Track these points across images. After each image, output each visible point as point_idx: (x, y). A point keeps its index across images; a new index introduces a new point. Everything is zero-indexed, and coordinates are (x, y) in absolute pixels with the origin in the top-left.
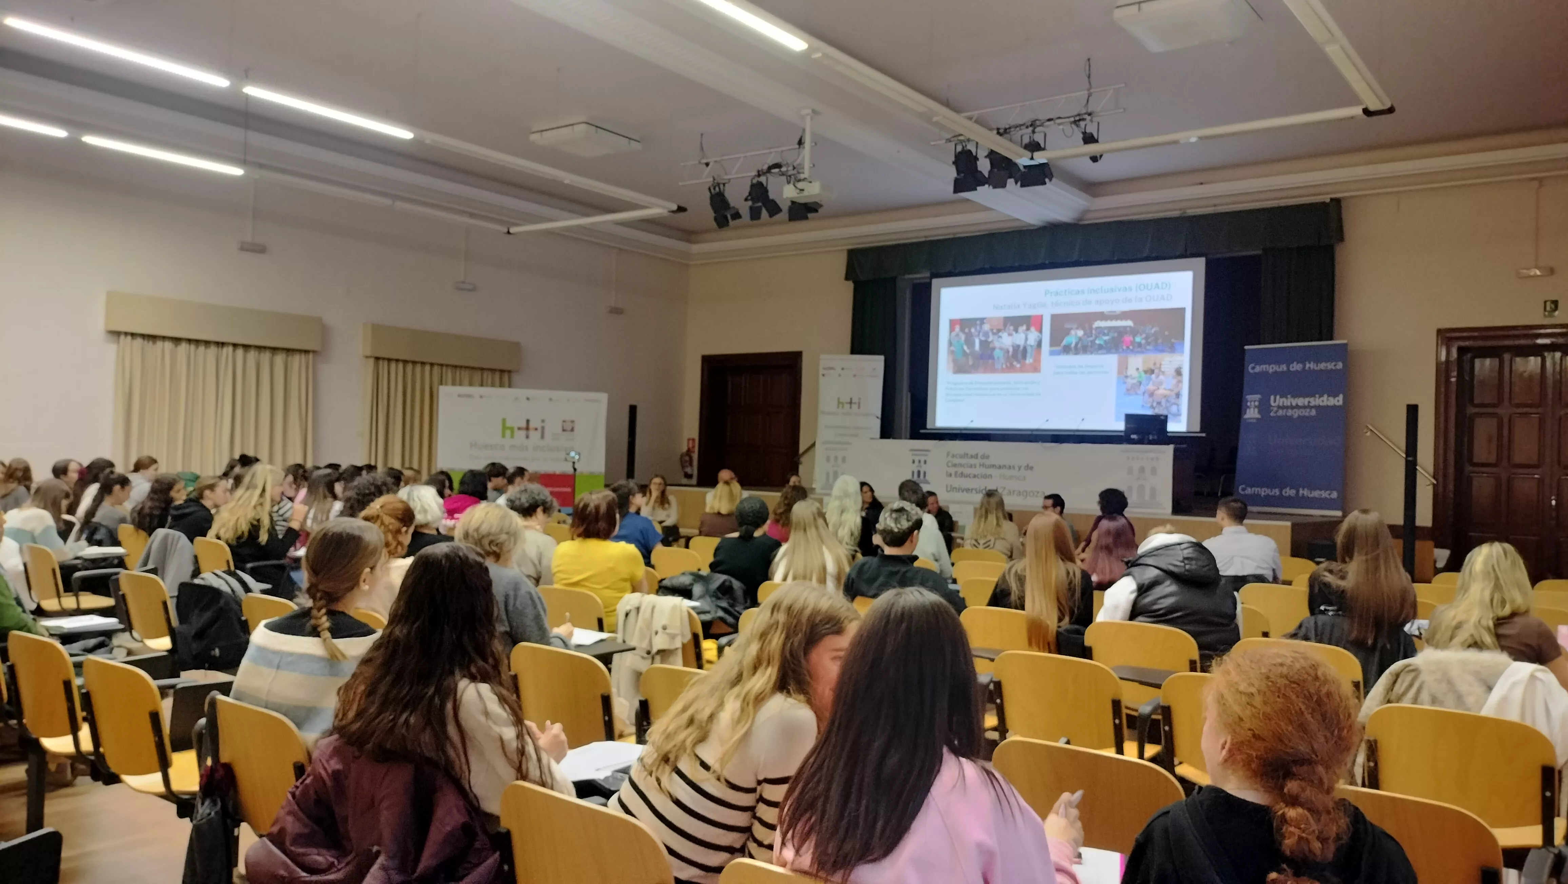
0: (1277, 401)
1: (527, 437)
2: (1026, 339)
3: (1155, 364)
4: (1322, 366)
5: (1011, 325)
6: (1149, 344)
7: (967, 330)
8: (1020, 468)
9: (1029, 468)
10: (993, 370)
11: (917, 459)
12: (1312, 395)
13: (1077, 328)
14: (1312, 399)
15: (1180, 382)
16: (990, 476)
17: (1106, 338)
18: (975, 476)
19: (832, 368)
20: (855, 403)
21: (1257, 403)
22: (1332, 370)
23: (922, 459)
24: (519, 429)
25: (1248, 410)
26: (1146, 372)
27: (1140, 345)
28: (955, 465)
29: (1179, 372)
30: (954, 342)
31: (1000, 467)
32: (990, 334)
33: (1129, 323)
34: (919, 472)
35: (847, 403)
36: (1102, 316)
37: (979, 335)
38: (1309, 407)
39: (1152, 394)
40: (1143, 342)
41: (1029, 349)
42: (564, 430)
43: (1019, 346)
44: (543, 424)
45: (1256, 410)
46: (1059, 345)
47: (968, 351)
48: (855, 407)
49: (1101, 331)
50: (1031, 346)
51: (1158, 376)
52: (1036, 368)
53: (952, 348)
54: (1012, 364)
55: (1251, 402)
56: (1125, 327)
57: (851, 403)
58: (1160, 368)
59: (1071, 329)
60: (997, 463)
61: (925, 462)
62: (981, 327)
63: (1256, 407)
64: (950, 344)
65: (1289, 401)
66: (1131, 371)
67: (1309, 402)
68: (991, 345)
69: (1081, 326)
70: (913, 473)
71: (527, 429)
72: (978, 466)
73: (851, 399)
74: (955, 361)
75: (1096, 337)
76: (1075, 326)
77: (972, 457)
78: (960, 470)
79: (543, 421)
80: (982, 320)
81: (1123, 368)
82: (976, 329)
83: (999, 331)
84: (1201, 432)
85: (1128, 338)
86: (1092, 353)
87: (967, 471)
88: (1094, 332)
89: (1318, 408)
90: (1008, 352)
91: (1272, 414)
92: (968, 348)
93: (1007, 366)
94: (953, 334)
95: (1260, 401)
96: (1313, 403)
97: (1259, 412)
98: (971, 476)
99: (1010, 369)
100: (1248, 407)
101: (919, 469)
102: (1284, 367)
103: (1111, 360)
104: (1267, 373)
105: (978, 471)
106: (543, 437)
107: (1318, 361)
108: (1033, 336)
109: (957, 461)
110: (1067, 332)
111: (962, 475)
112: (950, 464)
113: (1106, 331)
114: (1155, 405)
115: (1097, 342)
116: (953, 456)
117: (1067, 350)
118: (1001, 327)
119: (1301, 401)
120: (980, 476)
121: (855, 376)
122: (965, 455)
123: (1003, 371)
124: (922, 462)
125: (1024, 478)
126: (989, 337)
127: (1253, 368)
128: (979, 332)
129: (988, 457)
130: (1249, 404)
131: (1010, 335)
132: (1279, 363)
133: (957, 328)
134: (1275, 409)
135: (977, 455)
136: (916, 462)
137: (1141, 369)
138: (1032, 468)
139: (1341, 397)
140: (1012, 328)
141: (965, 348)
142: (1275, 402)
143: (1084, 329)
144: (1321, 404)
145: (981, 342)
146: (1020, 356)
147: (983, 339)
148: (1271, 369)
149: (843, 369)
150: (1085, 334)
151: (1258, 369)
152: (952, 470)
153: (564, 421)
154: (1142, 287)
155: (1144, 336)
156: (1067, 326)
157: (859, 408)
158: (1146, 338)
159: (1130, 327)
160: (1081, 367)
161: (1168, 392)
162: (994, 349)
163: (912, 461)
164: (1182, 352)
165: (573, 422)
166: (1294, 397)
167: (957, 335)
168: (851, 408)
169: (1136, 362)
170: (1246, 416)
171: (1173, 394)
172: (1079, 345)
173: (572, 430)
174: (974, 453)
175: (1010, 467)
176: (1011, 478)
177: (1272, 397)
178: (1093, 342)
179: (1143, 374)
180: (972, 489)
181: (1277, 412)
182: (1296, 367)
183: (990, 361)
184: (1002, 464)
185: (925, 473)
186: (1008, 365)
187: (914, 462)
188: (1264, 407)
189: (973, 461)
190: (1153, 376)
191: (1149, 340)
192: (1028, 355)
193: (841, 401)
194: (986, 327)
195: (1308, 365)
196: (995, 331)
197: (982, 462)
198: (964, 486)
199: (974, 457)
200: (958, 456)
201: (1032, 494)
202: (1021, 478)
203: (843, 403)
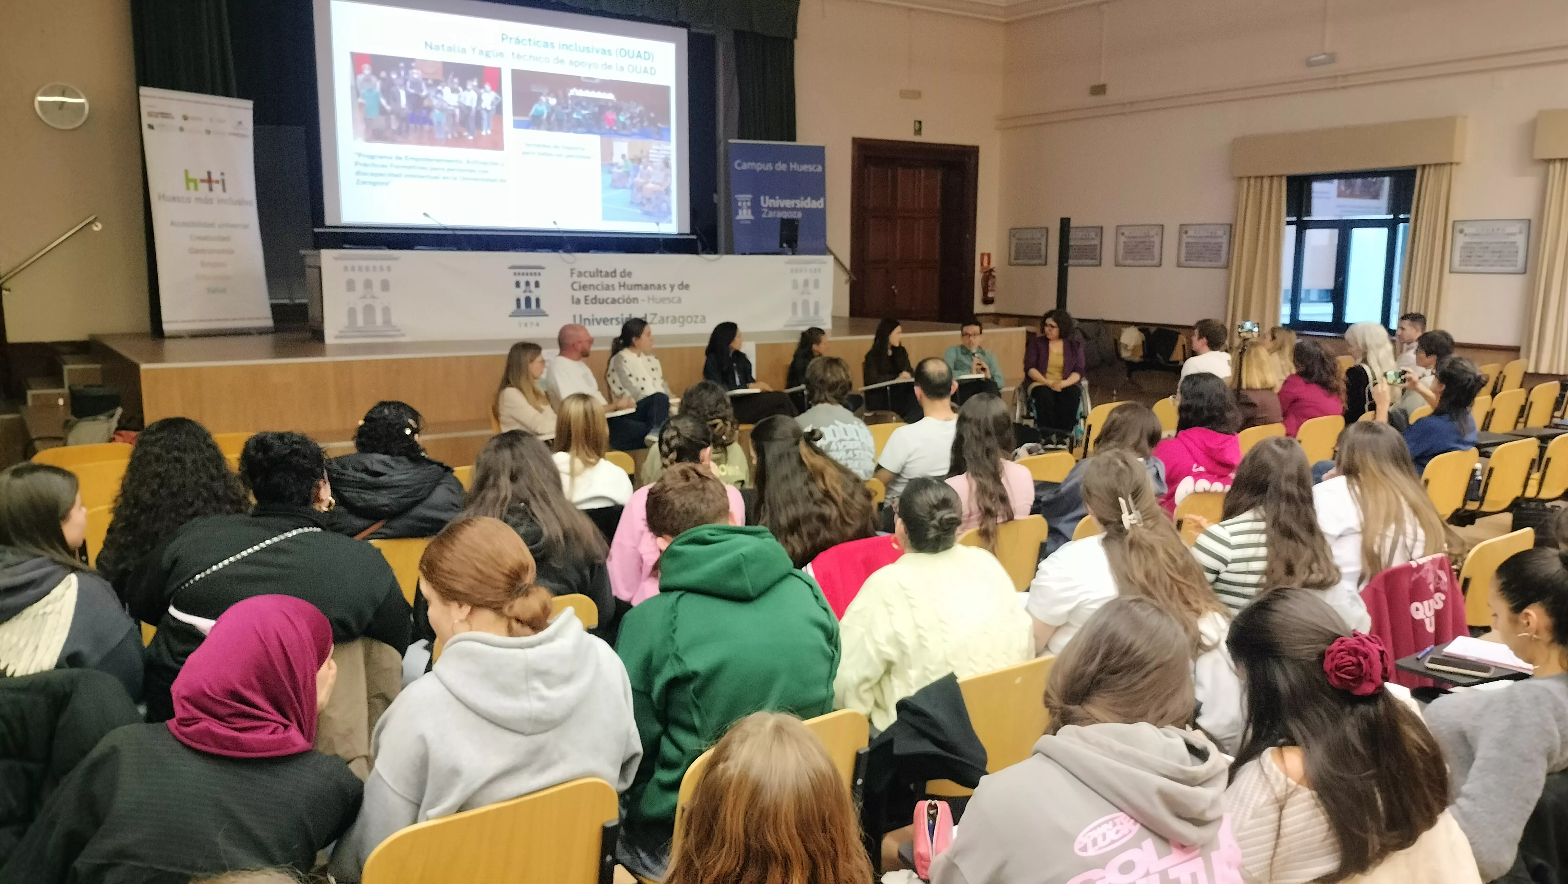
0: (767, 202)
2: (480, 100)
3: (642, 152)
4: (804, 168)
5: (454, 76)
6: (634, 125)
7: (383, 74)
8: (672, 287)
9: (684, 286)
10: (432, 141)
11: (523, 280)
12: (796, 197)
13: (548, 95)
14: (797, 202)
15: (668, 175)
16: (635, 300)
17: (584, 112)
18: (614, 301)
19: (165, 115)
20: (217, 182)
21: (749, 204)
22: (813, 172)
23: (532, 280)
25: (740, 211)
26: (632, 160)
27: (624, 126)
28: (584, 287)
29: (667, 164)
30: (363, 91)
31: (647, 287)
32: (424, 86)
33: (610, 96)
34: (528, 300)
35: (203, 181)
36: (578, 82)
37: (405, 84)
38: (794, 209)
39: (640, 189)
40: (628, 122)
41: (485, 115)
43: (469, 108)
45: (749, 211)
46: (526, 114)
47: (388, 108)
48: (217, 187)
49: (579, 102)
50: (488, 111)
51: (645, 168)
52: (496, 143)
53: (360, 100)
54: (460, 134)
55: (742, 202)
56: (607, 101)
57: (209, 180)
58: (647, 157)
59: (541, 94)
60: (643, 282)
61: (537, 284)
62: (407, 73)
63: (748, 208)
64: (356, 92)
65: (777, 203)
66: (617, 159)
67: (796, 204)
68: (426, 103)
69: (553, 93)
70: (518, 300)
72: (617, 286)
73: (209, 173)
74: (368, 121)
75: (573, 110)
76: (545, 91)
77: (607, 275)
78: (592, 294)
80: (409, 63)
81: (607, 153)
82: (399, 75)
83: (437, 82)
84: (692, 233)
85: (610, 114)
86: (569, 131)
87: (602, 294)
88: (570, 102)
89: (803, 210)
90: (454, 115)
91: (764, 216)
92: (388, 103)
93: (453, 136)
94: (361, 77)
95: (752, 200)
96: (798, 206)
97: (753, 213)
98: (609, 301)
99: (458, 141)
100: (740, 208)
101: (528, 294)
102: (769, 167)
103: (592, 142)
104: (755, 171)
105: (617, 294)
107: (800, 163)
108: (488, 98)
109: (586, 281)
110: (535, 98)
111: (595, 300)
112: (576, 286)
113: (584, 104)
114: (644, 201)
115: (575, 116)
116: (580, 274)
117: (536, 123)
118: (439, 76)
119: (788, 203)
120: (621, 301)
121: (208, 132)
122: (598, 273)
123: (448, 143)
124: (532, 285)
125: (679, 300)
126: (422, 91)
127: (739, 165)
128: (406, 80)
129: (629, 274)
130: (740, 204)
131: (454, 91)
132: (765, 162)
133: (367, 70)
134: (766, 210)
135: (615, 272)
136: (523, 285)
137: (627, 157)
138: (687, 286)
139: (822, 200)
140: (456, 80)
141: (383, 102)
142: (765, 202)
143: (556, 96)
144: (806, 207)
145: (409, 96)
146: (472, 124)
147: (412, 91)
148: (759, 167)
150: (558, 104)
151: (745, 166)
152: (580, 295)
154: (623, 53)
155: (628, 115)
156: (535, 89)
157: (224, 190)
158: (631, 118)
159: (612, 101)
160: (556, 147)
161: (657, 187)
162: (430, 109)
163: (514, 284)
164: (669, 140)
166: (782, 198)
167: (367, 80)
168: (211, 189)
169: (621, 147)
170: (738, 218)
171: (663, 189)
172: (553, 117)
174: (610, 270)
175: (659, 287)
176: (663, 300)
177: (762, 198)
178: (569, 115)
179: (629, 162)
180: (612, 319)
181: (767, 213)
182: (781, 167)
183: (427, 127)
184: (649, 283)
185: (538, 300)
186: (456, 135)
187: (518, 284)
188: (756, 208)
189: (609, 281)
190: (641, 167)
191: (635, 121)
192: (485, 123)
193: (191, 176)
194: (416, 74)
195: (791, 166)
196: (430, 82)
197: (622, 280)
198: (598, 316)
199: (613, 274)
200: (587, 274)
201: (689, 319)
202: (675, 300)
203: (195, 181)
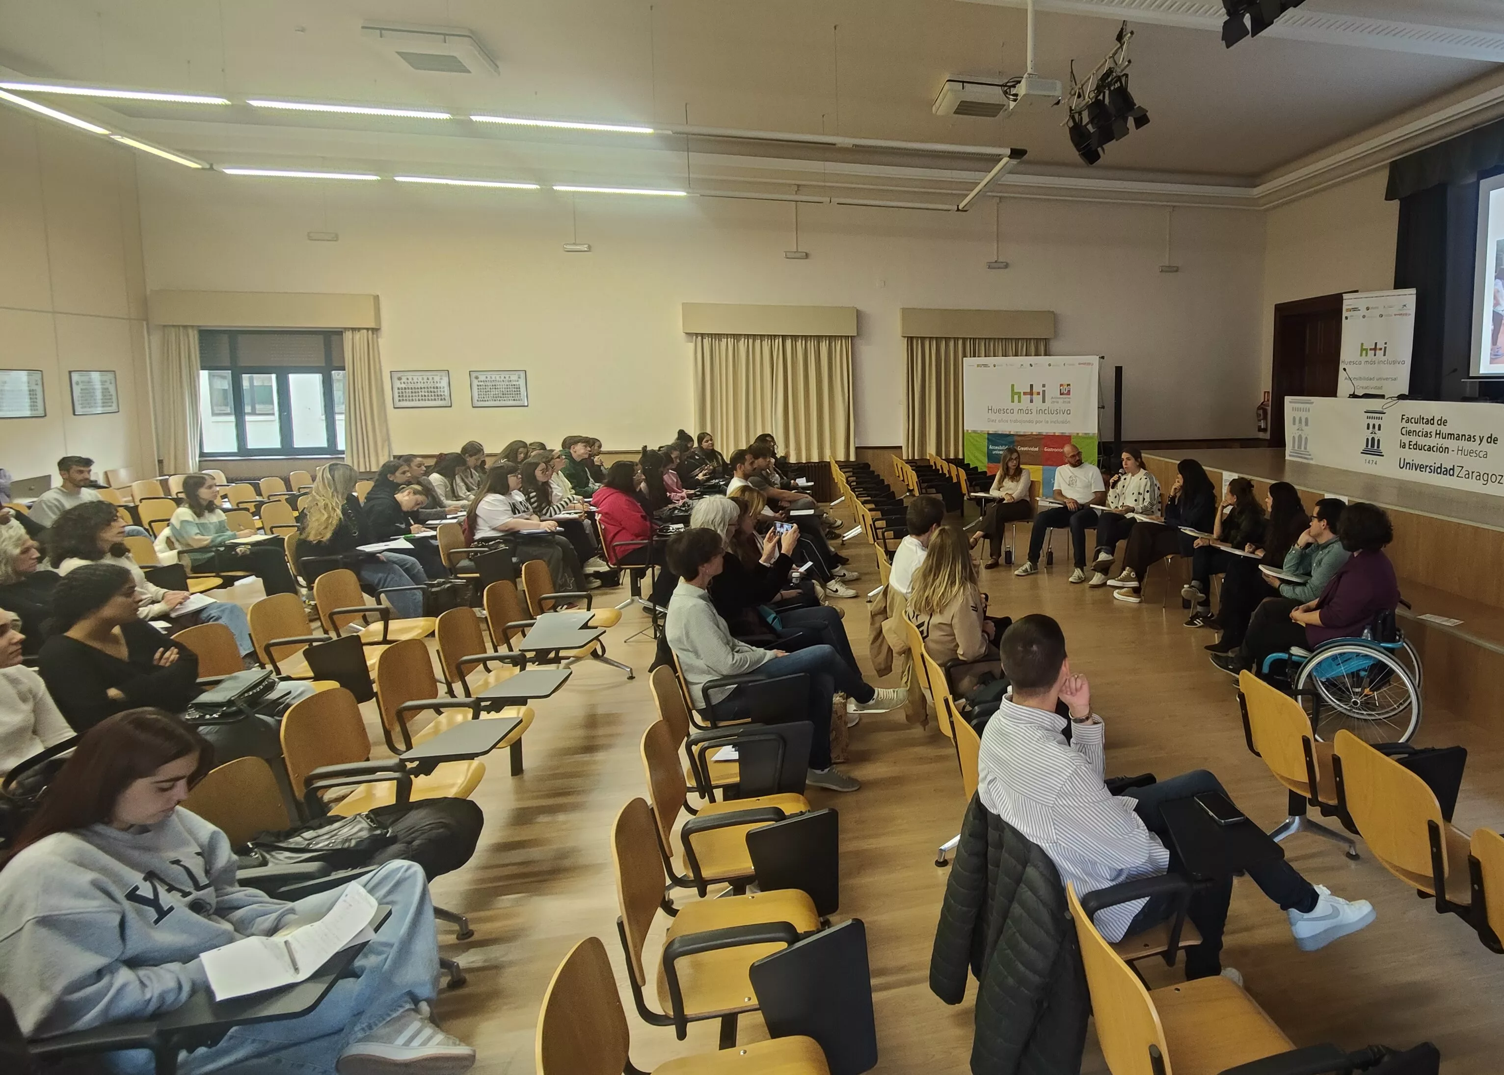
1: (1031, 401)
8: (1482, 439)
9: (1492, 441)
11: (1372, 422)
16: (1447, 450)
18: (1430, 449)
23: (1377, 422)
24: (1025, 393)
28: (1410, 432)
31: (1458, 438)
34: (1373, 440)
35: (1371, 349)
42: (1061, 394)
44: (1044, 389)
48: (1380, 353)
57: (1375, 349)
60: (1455, 431)
61: (1380, 427)
70: (1368, 440)
71: (1031, 393)
72: (1433, 434)
73: (1376, 344)
77: (1427, 422)
78: (1414, 439)
79: (1044, 386)
87: (1422, 441)
98: (1426, 447)
101: (1373, 435)
105: (1433, 441)
106: (1044, 401)
109: (1411, 427)
111: (1416, 447)
112: (1404, 431)
116: (1409, 420)
120: (1435, 448)
121: (1381, 316)
122: (1422, 420)
124: (1377, 427)
125: (1486, 456)
129: (1446, 423)
135: (1434, 420)
136: (1371, 427)
138: (1495, 440)
149: (1368, 309)
152: (1406, 439)
153: (1061, 385)
157: (1385, 353)
163: (1367, 426)
165: (1069, 385)
168: (1375, 355)
173: (1069, 393)
174: (1430, 418)
175: (1470, 438)
176: (1469, 453)
180: (1427, 466)
184: (1461, 432)
185: (1379, 441)
189: (1428, 428)
193: (1364, 346)
197: (1439, 428)
198: (1417, 462)
199: (1430, 422)
200: (1413, 420)
201: (1494, 478)
202: (1481, 454)
203: (1366, 350)
